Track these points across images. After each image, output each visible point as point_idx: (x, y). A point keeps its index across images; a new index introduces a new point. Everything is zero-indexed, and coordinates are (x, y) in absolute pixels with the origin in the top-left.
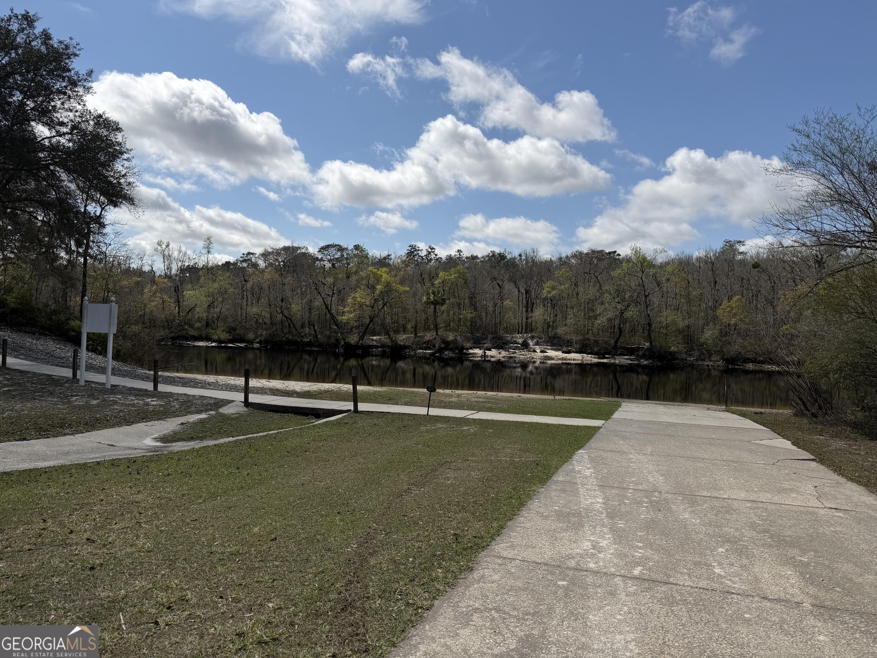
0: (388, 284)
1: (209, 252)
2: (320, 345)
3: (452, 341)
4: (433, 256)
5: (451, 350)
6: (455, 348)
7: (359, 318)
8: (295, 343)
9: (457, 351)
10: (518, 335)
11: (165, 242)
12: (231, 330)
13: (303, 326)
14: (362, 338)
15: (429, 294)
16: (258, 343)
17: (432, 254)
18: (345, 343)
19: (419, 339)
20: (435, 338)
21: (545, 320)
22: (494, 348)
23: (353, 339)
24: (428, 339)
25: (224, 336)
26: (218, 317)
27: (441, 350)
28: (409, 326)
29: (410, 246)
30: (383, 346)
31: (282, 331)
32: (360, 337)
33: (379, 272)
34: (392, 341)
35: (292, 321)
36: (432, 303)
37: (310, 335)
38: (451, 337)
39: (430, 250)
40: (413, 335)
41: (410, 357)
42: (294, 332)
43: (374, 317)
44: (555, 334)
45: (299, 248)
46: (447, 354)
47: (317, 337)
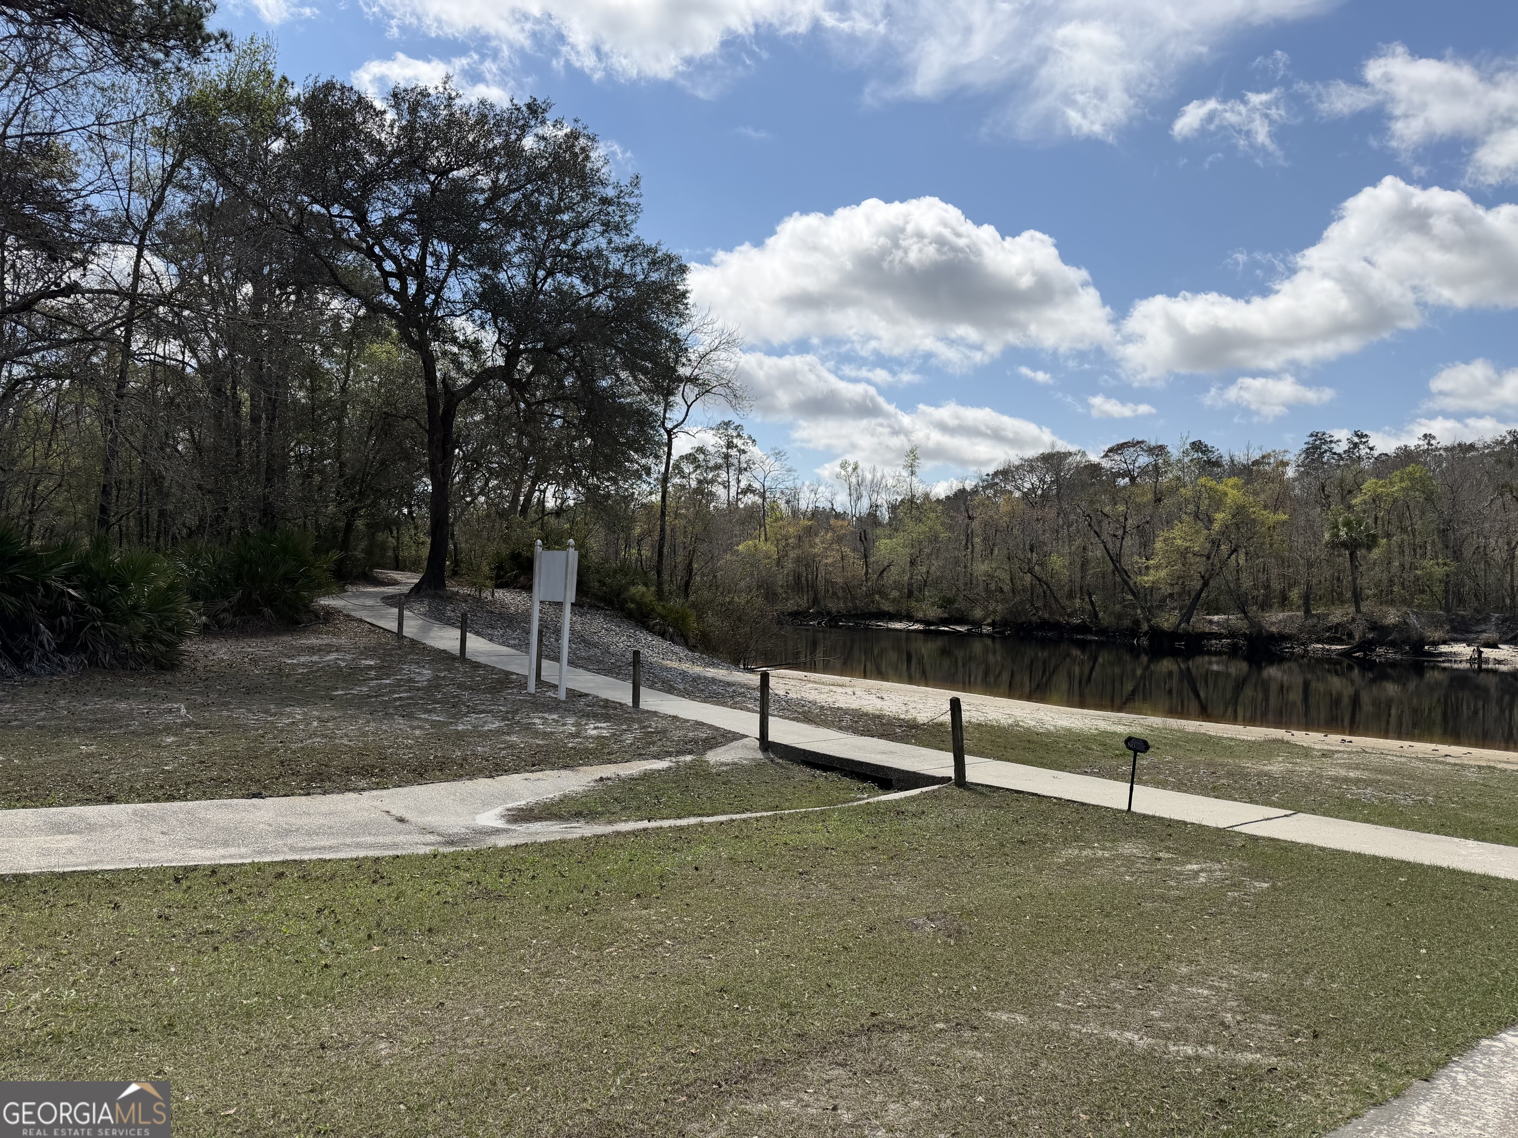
0: (1240, 511)
1: (913, 473)
2: (1102, 631)
3: (1395, 626)
4: (1363, 451)
5: (1393, 644)
6: (1403, 642)
7: (1180, 579)
8: (1057, 626)
9: (1407, 648)
11: (852, 462)
12: (946, 603)
13: (1071, 595)
14: (1186, 617)
15: (1337, 527)
16: (988, 625)
17: (1361, 447)
18: (1151, 627)
19: (1315, 620)
20: (1354, 620)
22: (1503, 643)
23: (1168, 620)
24: (1336, 620)
25: (934, 612)
26: (925, 581)
27: (1366, 646)
28: (1295, 594)
29: (1312, 435)
30: (1232, 634)
31: (1032, 605)
32: (1183, 616)
33: (1221, 487)
34: (1252, 623)
35: (1048, 587)
36: (1344, 545)
37: (1083, 611)
38: (1392, 617)
39: (1356, 440)
40: (1300, 613)
41: (1292, 657)
42: (1054, 606)
43: (1211, 576)
45: (1070, 454)
46: (1383, 654)
47: (1096, 615)
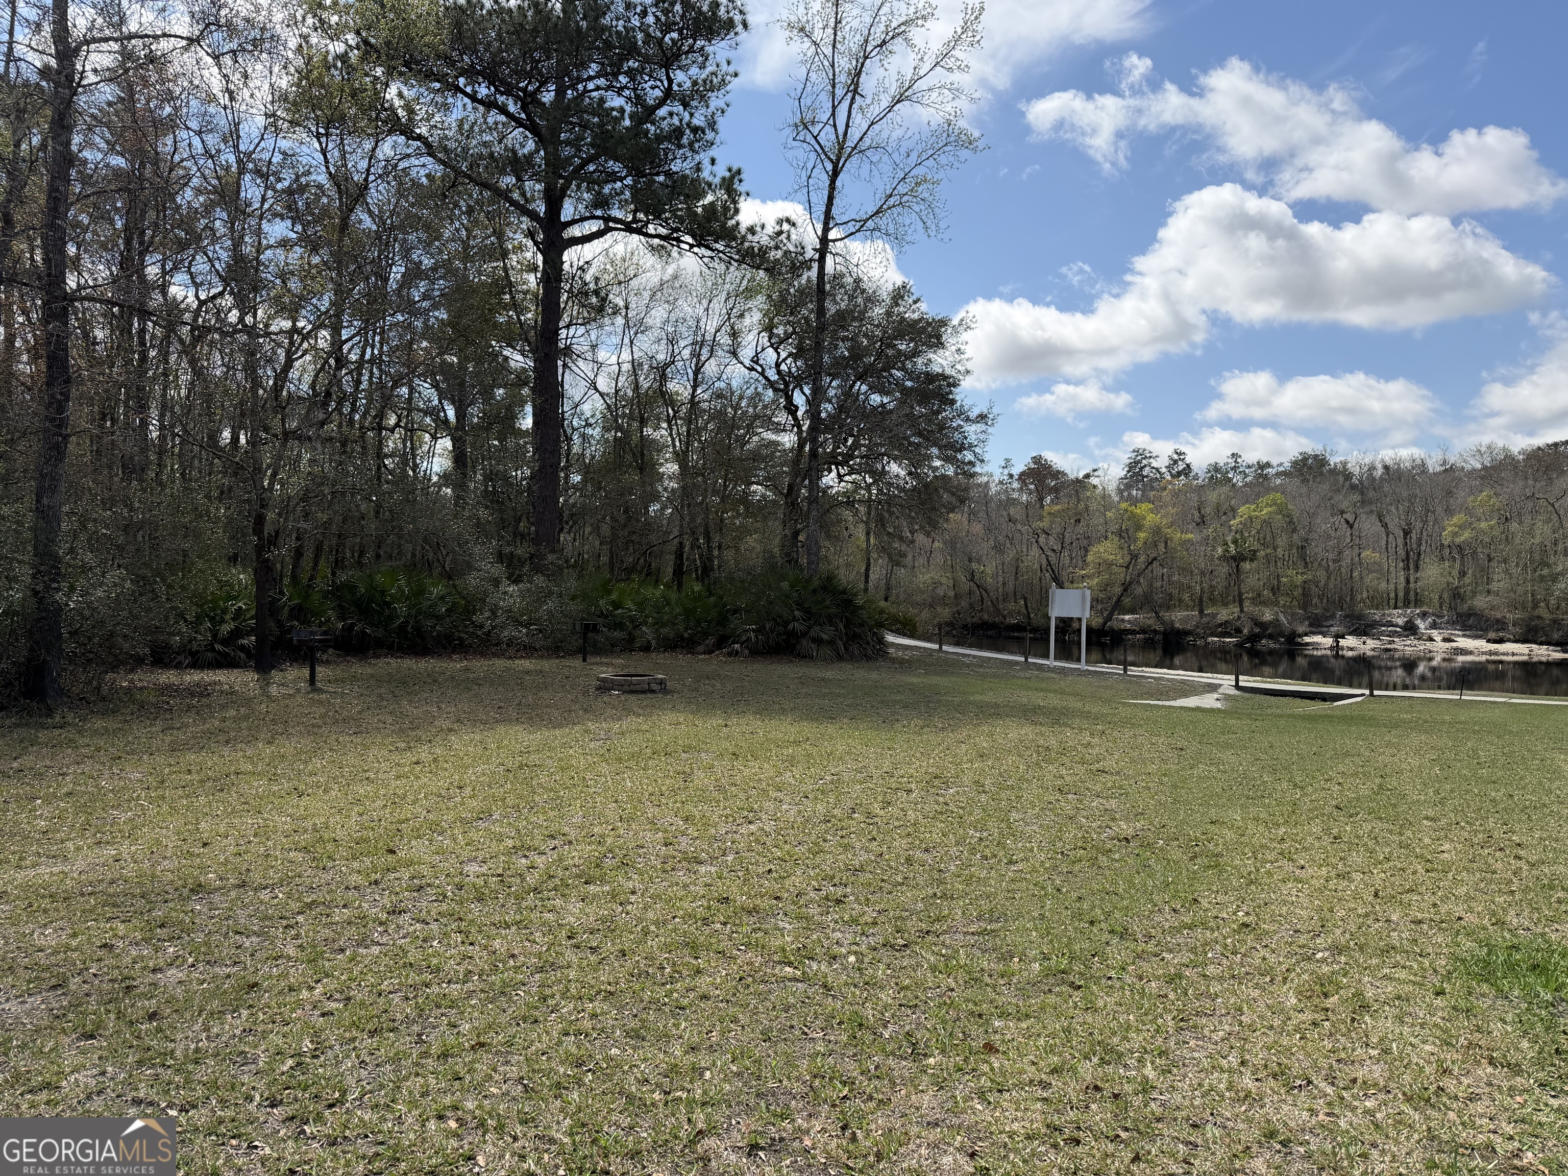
0: (1157, 531)
2: (1035, 630)
3: (1271, 622)
5: (1270, 637)
6: (1278, 635)
7: (1107, 586)
8: (995, 626)
9: (1283, 639)
10: (1395, 612)
14: (1108, 617)
15: (1226, 544)
19: (1208, 618)
20: (1239, 618)
21: (1448, 584)
22: (1350, 634)
24: (1225, 618)
27: (1254, 638)
28: (1188, 597)
29: (1134, 451)
30: (1143, 631)
31: (973, 608)
33: (1138, 511)
34: (1163, 623)
35: (986, 592)
36: (1233, 558)
37: (1021, 613)
38: (1268, 616)
39: (1176, 457)
40: (1196, 613)
42: (991, 608)
43: (1130, 584)
44: (1470, 608)
46: (1266, 644)
47: (1029, 617)
